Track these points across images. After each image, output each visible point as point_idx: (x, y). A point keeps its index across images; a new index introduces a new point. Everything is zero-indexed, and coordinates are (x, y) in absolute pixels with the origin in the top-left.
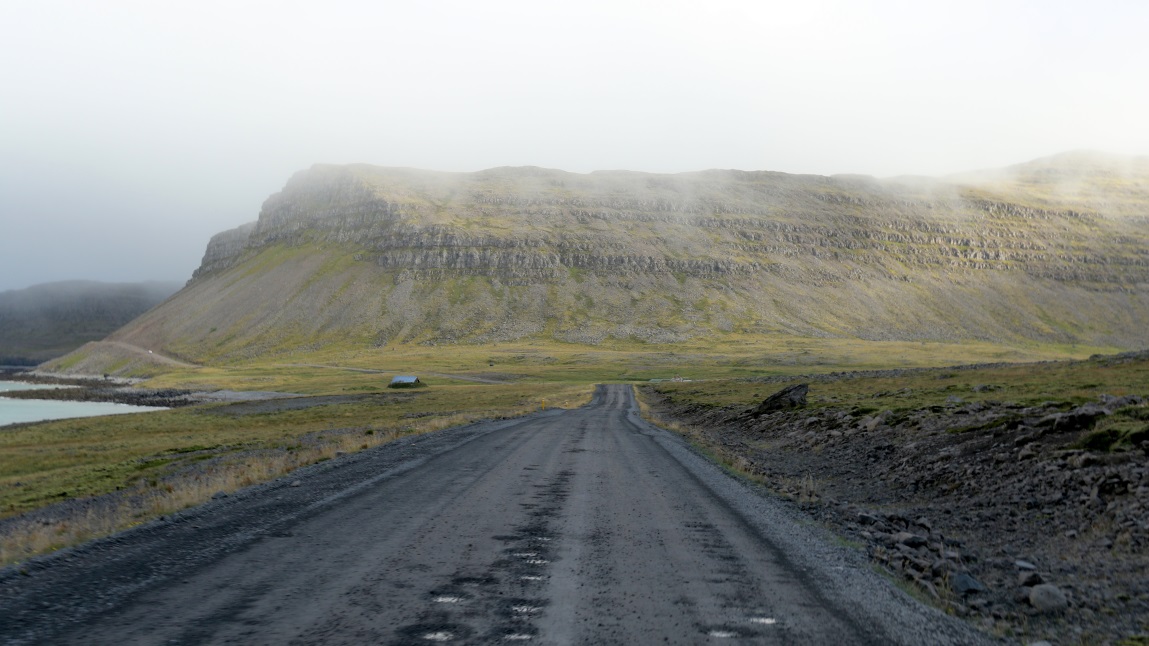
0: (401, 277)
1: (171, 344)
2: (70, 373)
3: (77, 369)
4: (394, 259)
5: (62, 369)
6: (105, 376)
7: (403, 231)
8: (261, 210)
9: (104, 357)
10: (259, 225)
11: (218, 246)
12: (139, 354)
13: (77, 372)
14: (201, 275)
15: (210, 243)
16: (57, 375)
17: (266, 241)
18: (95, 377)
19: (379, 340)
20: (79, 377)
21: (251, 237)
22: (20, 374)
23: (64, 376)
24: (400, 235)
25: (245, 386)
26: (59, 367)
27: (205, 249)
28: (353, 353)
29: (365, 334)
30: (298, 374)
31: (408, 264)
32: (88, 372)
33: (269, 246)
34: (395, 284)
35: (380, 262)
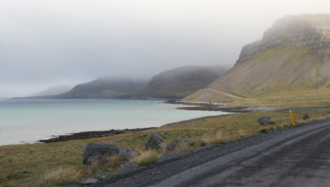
0: (325, 60)
1: (232, 90)
2: (196, 101)
3: (198, 99)
4: (321, 53)
5: (192, 100)
6: (210, 102)
7: (325, 41)
8: (263, 35)
9: (207, 95)
10: (263, 41)
11: (246, 50)
12: (221, 94)
13: (198, 101)
14: (240, 62)
15: (242, 49)
16: (191, 102)
17: (266, 48)
18: (206, 102)
19: (317, 86)
20: (200, 102)
21: (260, 46)
22: (177, 101)
23: (194, 102)
24: (323, 43)
25: (267, 105)
26: (191, 99)
27: (241, 52)
28: (306, 92)
29: (311, 84)
30: (286, 101)
31: (328, 54)
32: (202, 101)
33: (267, 50)
34: (322, 63)
35: (315, 54)
